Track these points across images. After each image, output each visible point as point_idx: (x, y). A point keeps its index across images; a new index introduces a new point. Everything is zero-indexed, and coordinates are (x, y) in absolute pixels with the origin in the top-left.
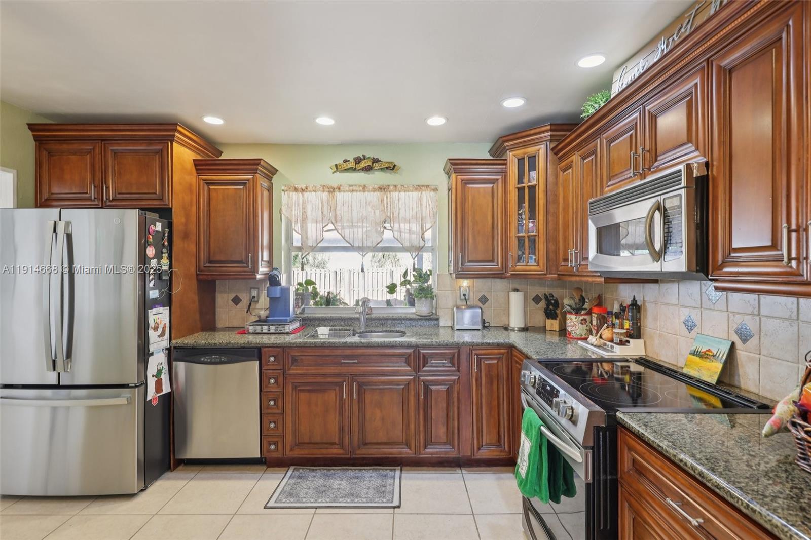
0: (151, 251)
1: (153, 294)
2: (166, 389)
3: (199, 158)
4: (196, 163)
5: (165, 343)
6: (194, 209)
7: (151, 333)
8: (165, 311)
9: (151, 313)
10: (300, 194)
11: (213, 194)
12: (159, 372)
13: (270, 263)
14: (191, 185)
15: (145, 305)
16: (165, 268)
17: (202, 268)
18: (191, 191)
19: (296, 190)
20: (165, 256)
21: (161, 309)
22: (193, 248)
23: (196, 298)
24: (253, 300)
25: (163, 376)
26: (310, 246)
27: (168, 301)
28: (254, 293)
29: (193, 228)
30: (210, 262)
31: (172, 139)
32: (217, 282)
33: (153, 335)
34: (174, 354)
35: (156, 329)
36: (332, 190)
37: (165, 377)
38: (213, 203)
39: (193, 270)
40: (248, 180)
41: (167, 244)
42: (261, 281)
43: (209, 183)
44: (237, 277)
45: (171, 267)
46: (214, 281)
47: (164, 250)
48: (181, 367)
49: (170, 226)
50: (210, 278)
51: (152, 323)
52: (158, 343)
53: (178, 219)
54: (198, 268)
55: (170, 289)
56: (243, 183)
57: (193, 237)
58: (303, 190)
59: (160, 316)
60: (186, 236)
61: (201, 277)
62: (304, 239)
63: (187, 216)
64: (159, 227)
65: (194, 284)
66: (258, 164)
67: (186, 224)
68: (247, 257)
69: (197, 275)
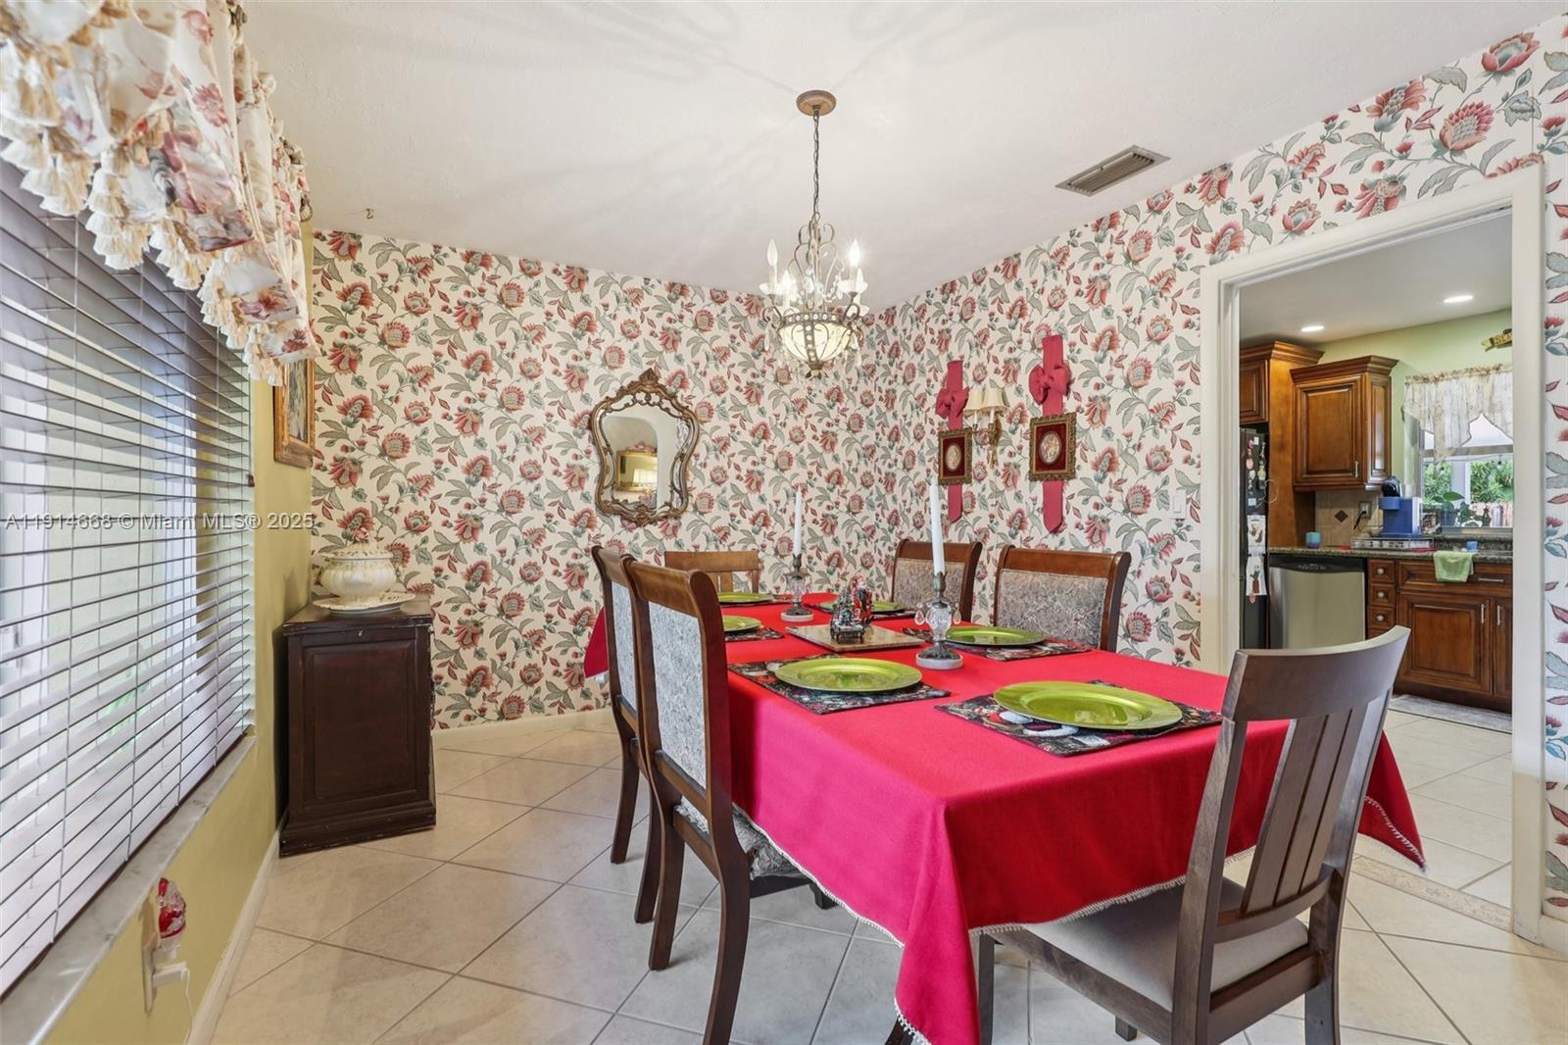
0: (1250, 464)
1: (1252, 502)
2: (1262, 591)
3: (1296, 366)
4: (1293, 373)
5: (1262, 549)
6: (1291, 420)
7: (1249, 535)
8: (1262, 518)
9: (1250, 518)
10: (1433, 385)
11: (1313, 402)
12: (1256, 575)
13: (1386, 471)
14: (1287, 396)
15: (1245, 511)
16: (1262, 478)
17: (1299, 479)
18: (1287, 403)
19: (1426, 380)
20: (1262, 467)
21: (1258, 517)
22: (1289, 460)
23: (1293, 511)
24: (1364, 516)
25: (1259, 578)
26: (1450, 449)
27: (1264, 510)
28: (1365, 508)
29: (1289, 438)
30: (1308, 473)
31: (1268, 357)
32: (1317, 495)
33: (1251, 539)
34: (1269, 560)
35: (1254, 533)
36: (1486, 373)
37: (1261, 580)
38: (1312, 411)
39: (1289, 481)
40: (1355, 381)
41: (1265, 456)
42: (1372, 493)
43: (1307, 392)
44: (1340, 488)
45: (1267, 478)
46: (1314, 493)
47: (1261, 462)
48: (1277, 573)
49: (1267, 439)
50: (1308, 489)
51: (1250, 529)
52: (1257, 548)
53: (1274, 432)
54: (1295, 479)
55: (1267, 499)
56: (1348, 385)
57: (1290, 449)
58: (1436, 380)
59: (1257, 522)
60: (1282, 447)
61: (1297, 489)
62: (1440, 439)
63: (1283, 428)
64: (1256, 441)
65: (1290, 496)
66: (1367, 362)
67: (1282, 436)
68: (1353, 465)
69: (1294, 487)
